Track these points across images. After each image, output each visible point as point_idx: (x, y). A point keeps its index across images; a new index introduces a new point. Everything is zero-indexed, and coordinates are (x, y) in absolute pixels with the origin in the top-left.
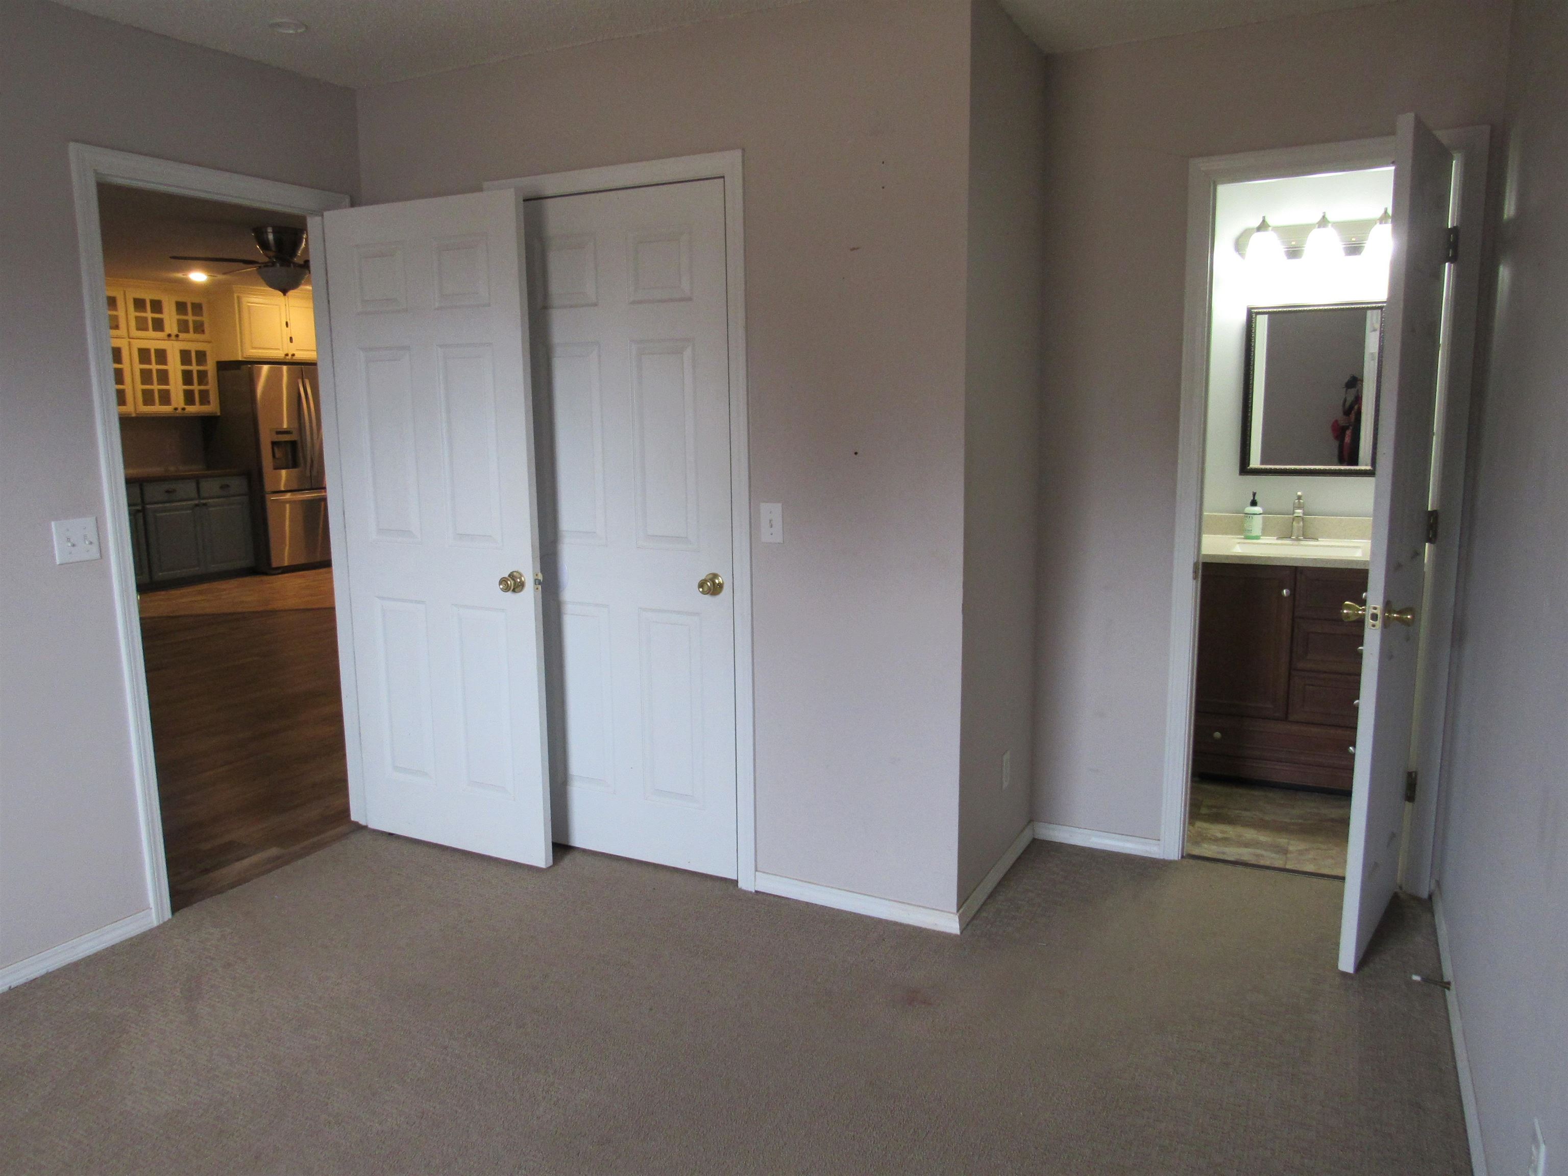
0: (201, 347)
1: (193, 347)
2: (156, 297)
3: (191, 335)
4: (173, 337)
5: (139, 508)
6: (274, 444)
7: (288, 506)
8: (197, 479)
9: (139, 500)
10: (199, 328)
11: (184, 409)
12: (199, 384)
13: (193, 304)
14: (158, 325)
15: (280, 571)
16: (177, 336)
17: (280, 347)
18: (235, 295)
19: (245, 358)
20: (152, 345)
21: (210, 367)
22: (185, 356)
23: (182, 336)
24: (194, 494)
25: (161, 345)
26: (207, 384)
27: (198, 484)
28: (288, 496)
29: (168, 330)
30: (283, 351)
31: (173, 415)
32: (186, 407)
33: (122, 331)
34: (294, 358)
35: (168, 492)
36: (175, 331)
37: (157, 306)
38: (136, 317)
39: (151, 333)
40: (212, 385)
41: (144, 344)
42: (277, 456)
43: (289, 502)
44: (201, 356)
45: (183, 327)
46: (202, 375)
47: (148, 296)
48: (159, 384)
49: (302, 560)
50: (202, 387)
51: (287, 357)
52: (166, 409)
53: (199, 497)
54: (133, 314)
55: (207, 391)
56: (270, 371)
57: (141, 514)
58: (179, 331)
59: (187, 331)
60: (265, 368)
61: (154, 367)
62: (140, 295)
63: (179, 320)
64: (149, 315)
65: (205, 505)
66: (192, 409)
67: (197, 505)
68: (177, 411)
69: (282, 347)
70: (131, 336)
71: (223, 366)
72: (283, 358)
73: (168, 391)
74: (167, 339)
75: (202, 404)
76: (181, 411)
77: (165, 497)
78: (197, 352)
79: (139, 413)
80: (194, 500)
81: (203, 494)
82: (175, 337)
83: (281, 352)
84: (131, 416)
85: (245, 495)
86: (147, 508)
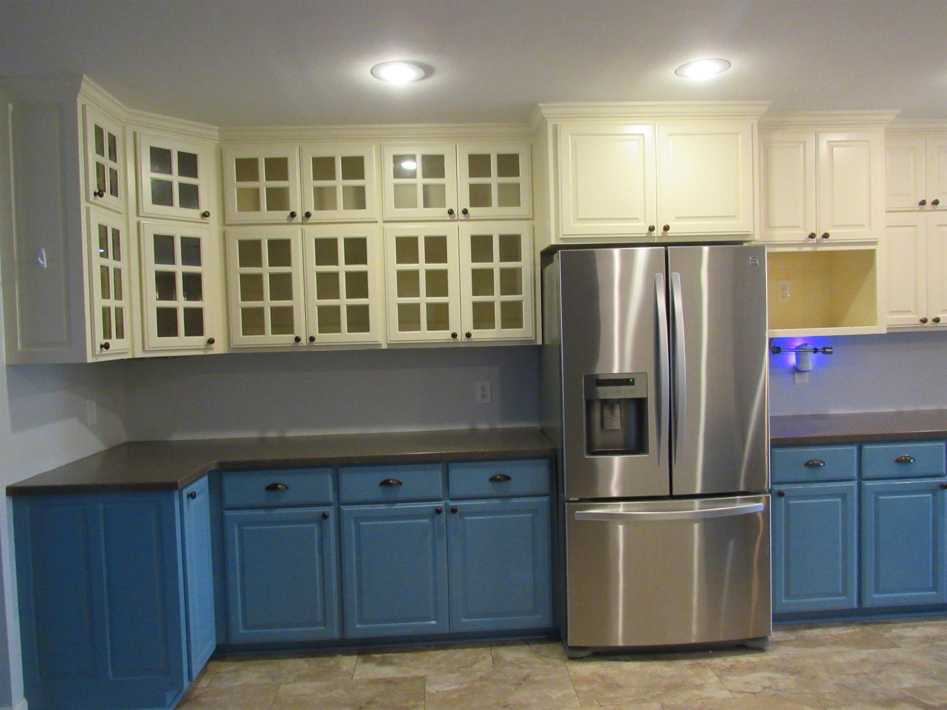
0: (510, 229)
1: (495, 230)
3: (494, 210)
4: (460, 215)
8: (447, 463)
11: (468, 335)
12: (504, 293)
13: (501, 157)
14: (435, 197)
16: (465, 212)
17: (640, 216)
19: (562, 239)
20: (422, 231)
21: (527, 263)
22: (480, 245)
23: (473, 211)
24: (439, 490)
25: (435, 230)
26: (518, 292)
27: (447, 472)
29: (450, 204)
30: (645, 222)
32: (475, 332)
33: (372, 211)
34: (669, 233)
35: (385, 483)
36: (463, 205)
37: (435, 166)
38: (397, 188)
39: (420, 211)
40: (528, 294)
41: (408, 230)
44: (511, 244)
45: (480, 196)
46: (511, 277)
47: (420, 150)
48: (428, 295)
50: (509, 298)
51: (654, 234)
52: (439, 336)
53: (446, 496)
54: (391, 181)
57: (330, 522)
58: (471, 203)
59: (487, 204)
61: (422, 266)
62: (405, 149)
63: (472, 187)
64: (419, 182)
65: (454, 510)
66: (486, 335)
67: (438, 511)
69: (645, 217)
70: (386, 219)
72: (645, 235)
73: (445, 306)
74: (449, 219)
75: (505, 325)
76: (465, 339)
77: (377, 493)
78: (503, 238)
79: (391, 342)
80: (438, 500)
81: (455, 490)
82: (463, 215)
83: (643, 224)
84: (379, 348)
85: (545, 495)
86: (343, 511)
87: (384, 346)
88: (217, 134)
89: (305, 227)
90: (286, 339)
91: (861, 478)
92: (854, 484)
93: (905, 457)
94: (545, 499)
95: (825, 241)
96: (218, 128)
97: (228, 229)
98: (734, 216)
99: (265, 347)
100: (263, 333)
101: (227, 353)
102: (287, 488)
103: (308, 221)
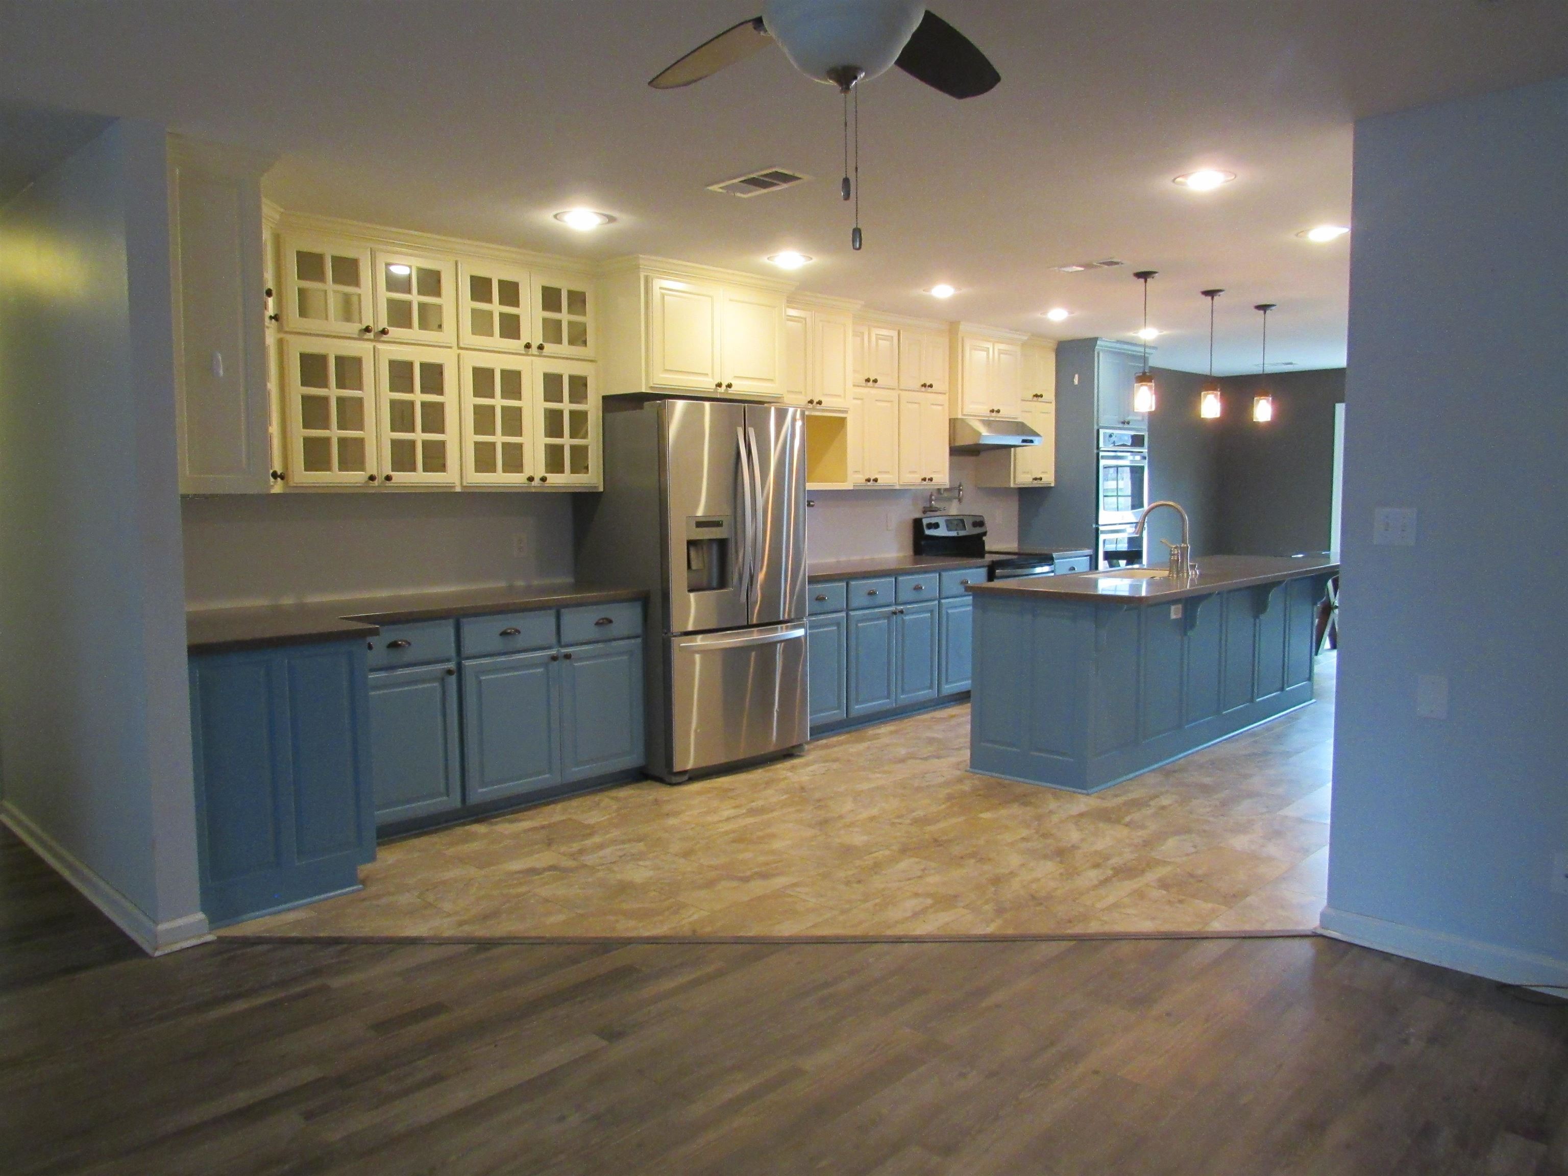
0: (578, 369)
1: (566, 369)
2: (509, 276)
3: (564, 348)
4: (534, 350)
5: (452, 665)
6: (691, 543)
7: (697, 657)
8: (558, 609)
9: (452, 652)
10: (579, 337)
11: (544, 479)
12: (572, 436)
13: (571, 293)
14: (511, 328)
15: (686, 777)
16: (541, 347)
17: (710, 372)
18: (642, 275)
19: (651, 388)
20: (498, 363)
21: (592, 406)
22: (552, 384)
23: (549, 348)
24: (549, 637)
25: (511, 363)
26: (585, 436)
27: (558, 617)
28: (699, 641)
29: (525, 337)
30: (713, 378)
31: (524, 490)
32: (547, 475)
33: (448, 334)
34: (730, 391)
35: (504, 634)
36: (538, 340)
37: (510, 293)
38: (474, 311)
39: (497, 341)
40: (593, 440)
41: (485, 360)
42: (694, 566)
43: (704, 652)
44: (579, 385)
45: (552, 331)
46: (579, 419)
47: (497, 273)
48: (504, 434)
49: (720, 758)
50: (577, 442)
51: (719, 390)
52: (515, 479)
53: (559, 643)
54: (468, 304)
55: (585, 449)
56: (687, 413)
57: (453, 679)
58: (546, 339)
59: (559, 341)
60: (680, 405)
61: (498, 402)
62: (482, 272)
63: (545, 321)
64: (496, 308)
65: (568, 656)
66: (557, 480)
67: (554, 658)
68: (533, 483)
69: (713, 373)
70: (462, 345)
71: (612, 403)
72: (712, 390)
73: (520, 446)
74: (524, 352)
75: (574, 471)
76: (539, 484)
77: (497, 643)
78: (572, 378)
79: (468, 485)
80: (550, 648)
81: (566, 637)
82: (536, 349)
83: (711, 380)
84: (453, 490)
85: (637, 637)
86: (465, 666)
87: (458, 489)
88: (277, 217)
89: (380, 346)
90: (355, 478)
91: (848, 609)
92: (844, 614)
93: (873, 590)
94: (639, 640)
95: (818, 407)
96: (282, 210)
97: (288, 337)
98: (772, 380)
99: (315, 487)
100: (329, 469)
101: (282, 492)
102: (409, 644)
103: (382, 337)
